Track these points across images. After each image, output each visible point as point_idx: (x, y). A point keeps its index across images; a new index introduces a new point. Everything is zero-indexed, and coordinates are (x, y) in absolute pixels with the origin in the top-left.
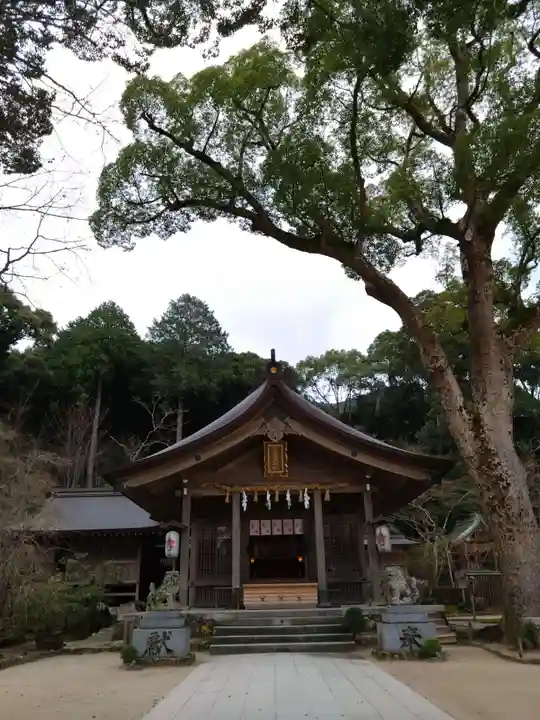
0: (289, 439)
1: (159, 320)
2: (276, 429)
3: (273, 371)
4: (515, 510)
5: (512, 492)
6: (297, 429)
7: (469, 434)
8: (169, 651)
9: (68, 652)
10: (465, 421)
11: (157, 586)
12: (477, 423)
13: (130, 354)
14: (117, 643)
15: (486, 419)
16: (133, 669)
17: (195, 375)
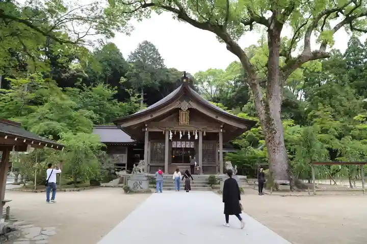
0: (190, 110)
1: (133, 52)
2: (185, 106)
3: (185, 80)
4: (278, 142)
5: (277, 135)
6: (194, 106)
7: (263, 112)
8: (141, 188)
9: (102, 187)
10: (262, 106)
11: (136, 165)
12: (267, 107)
13: (120, 67)
14: (121, 185)
15: (271, 106)
16: (128, 194)
17: (149, 79)
